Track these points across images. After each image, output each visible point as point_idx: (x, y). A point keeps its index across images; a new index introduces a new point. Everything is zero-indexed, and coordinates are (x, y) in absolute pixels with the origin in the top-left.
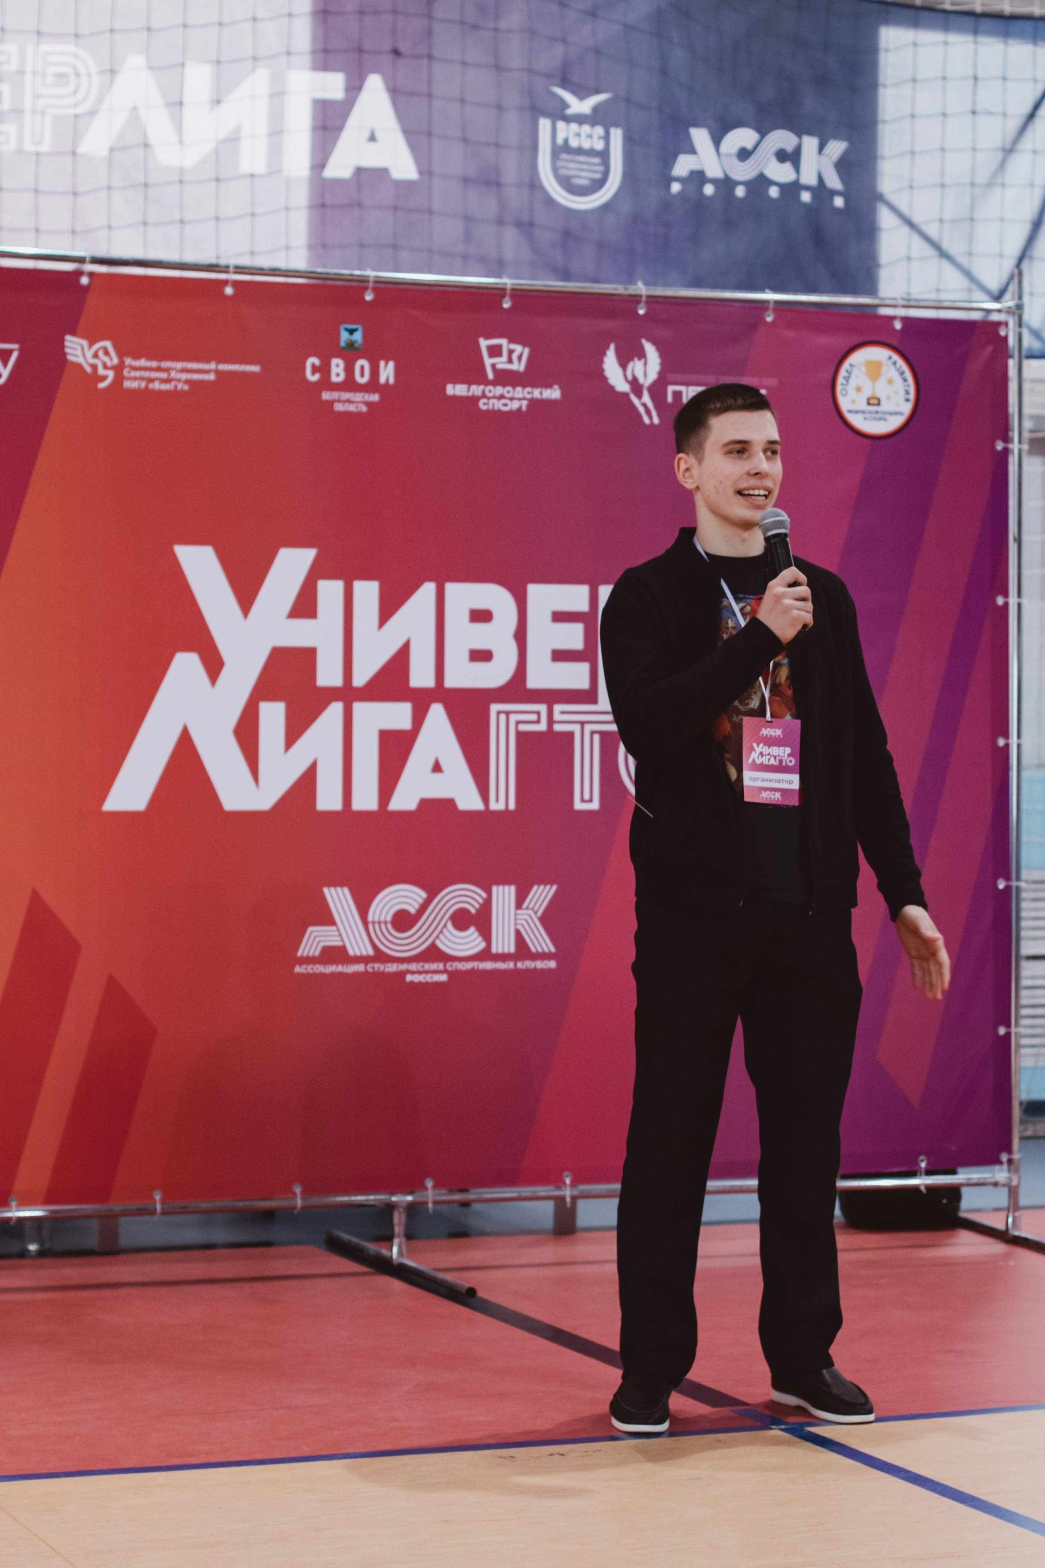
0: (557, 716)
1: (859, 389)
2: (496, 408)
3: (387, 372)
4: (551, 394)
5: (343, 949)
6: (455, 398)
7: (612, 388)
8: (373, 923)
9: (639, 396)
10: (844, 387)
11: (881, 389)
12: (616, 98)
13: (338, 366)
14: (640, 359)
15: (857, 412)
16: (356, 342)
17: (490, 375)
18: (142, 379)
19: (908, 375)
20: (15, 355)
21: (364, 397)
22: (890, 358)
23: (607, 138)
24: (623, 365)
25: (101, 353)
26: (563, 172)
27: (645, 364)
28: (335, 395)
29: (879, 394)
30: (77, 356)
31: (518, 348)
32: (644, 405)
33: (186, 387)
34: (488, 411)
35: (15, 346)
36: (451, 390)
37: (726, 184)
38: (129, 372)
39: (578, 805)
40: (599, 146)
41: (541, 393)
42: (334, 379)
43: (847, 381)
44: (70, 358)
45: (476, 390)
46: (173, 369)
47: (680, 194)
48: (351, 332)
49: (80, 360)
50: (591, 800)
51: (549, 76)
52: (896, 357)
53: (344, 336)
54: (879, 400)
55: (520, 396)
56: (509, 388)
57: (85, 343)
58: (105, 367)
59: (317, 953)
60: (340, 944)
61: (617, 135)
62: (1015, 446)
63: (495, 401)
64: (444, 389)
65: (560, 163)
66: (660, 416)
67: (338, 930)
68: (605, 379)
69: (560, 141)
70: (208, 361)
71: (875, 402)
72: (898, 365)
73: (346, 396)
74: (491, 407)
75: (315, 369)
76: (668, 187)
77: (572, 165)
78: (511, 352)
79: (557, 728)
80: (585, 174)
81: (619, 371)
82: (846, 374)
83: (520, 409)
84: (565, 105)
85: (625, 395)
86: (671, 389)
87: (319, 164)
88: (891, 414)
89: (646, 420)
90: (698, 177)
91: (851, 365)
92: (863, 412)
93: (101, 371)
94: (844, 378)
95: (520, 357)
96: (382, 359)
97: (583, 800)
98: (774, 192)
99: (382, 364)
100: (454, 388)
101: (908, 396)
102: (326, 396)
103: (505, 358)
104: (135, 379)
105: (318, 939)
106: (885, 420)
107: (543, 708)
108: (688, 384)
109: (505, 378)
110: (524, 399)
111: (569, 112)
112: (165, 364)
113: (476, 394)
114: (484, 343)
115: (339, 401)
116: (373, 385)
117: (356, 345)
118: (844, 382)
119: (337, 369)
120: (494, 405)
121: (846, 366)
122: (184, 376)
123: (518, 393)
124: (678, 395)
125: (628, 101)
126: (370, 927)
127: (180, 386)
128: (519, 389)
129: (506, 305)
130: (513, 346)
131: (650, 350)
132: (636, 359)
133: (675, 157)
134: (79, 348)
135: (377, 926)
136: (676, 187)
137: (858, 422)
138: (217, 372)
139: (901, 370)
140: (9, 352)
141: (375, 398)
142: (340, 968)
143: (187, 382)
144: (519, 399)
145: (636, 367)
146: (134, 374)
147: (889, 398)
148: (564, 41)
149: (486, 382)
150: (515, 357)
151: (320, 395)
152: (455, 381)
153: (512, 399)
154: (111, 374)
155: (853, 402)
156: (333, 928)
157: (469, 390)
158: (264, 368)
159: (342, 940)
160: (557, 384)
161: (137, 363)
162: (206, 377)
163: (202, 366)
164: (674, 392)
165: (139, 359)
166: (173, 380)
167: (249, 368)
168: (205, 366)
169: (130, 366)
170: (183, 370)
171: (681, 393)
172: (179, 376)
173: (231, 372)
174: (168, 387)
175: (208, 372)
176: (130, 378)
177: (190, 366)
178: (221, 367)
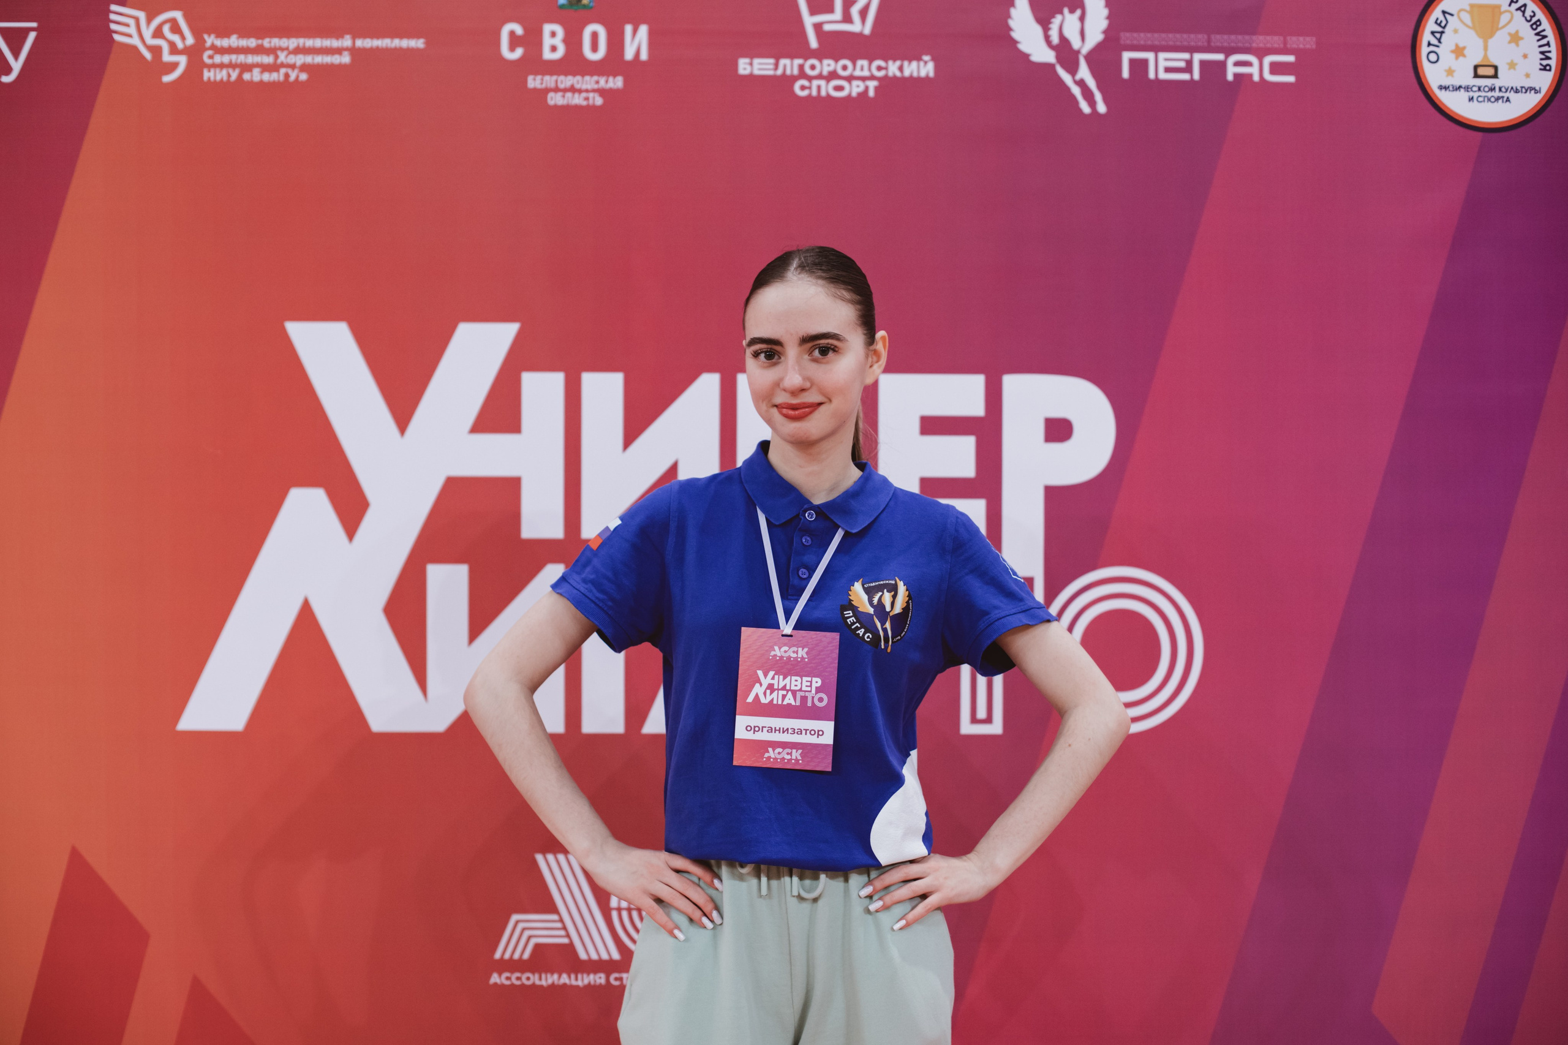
2: (823, 93)
5: (569, 949)
6: (751, 77)
7: (1026, 56)
8: (619, 910)
9: (1073, 70)
10: (1432, 48)
11: (1499, 51)
13: (553, 34)
14: (1072, 11)
17: (814, 43)
18: (231, 66)
19: (1546, 26)
21: (597, 82)
24: (1044, 22)
25: (166, 29)
27: (1082, 19)
28: (549, 81)
30: (130, 36)
32: (1081, 84)
33: (304, 77)
34: (810, 96)
35: (34, 25)
36: (744, 67)
38: (212, 57)
39: (967, 728)
41: (901, 69)
42: (547, 55)
43: (1439, 40)
45: (789, 66)
46: (282, 49)
49: (135, 41)
50: (989, 720)
54: (1496, 68)
55: (866, 73)
57: (142, 15)
58: (174, 50)
59: (526, 956)
60: (565, 941)
63: (822, 83)
64: (735, 66)
66: (1106, 100)
67: (561, 920)
68: (1015, 42)
70: (339, 36)
72: (1528, 13)
73: (567, 81)
74: (814, 93)
81: (1038, 30)
82: (1440, 29)
86: (1127, 56)
88: (1517, 91)
89: (1085, 108)
91: (1444, 12)
92: (1467, 88)
93: (167, 57)
94: (1433, 33)
95: (864, 13)
96: (628, 22)
97: (974, 720)
99: (628, 29)
100: (751, 64)
101: (1545, 62)
102: (534, 82)
103: (838, 14)
104: (222, 66)
105: (527, 933)
106: (1508, 100)
108: (1156, 49)
110: (872, 78)
112: (266, 43)
113: (788, 72)
115: (556, 90)
116: (613, 63)
118: (1434, 41)
120: (819, 87)
122: (300, 60)
123: (862, 69)
124: (1139, 66)
126: (614, 914)
127: (293, 77)
132: (1066, 11)
134: (132, 22)
135: (625, 914)
137: (1457, 104)
138: (353, 51)
139: (1534, 20)
141: (617, 83)
142: (565, 979)
143: (304, 68)
144: (863, 79)
145: (1068, 23)
146: (218, 59)
147: (1512, 65)
149: (808, 54)
152: (752, 57)
153: (850, 79)
154: (183, 60)
156: (555, 917)
158: (429, 43)
159: (568, 936)
160: (927, 54)
161: (224, 43)
162: (336, 59)
163: (327, 43)
164: (1132, 62)
165: (228, 36)
166: (283, 65)
167: (405, 43)
168: (335, 43)
169: (213, 47)
170: (298, 51)
171: (1144, 63)
172: (292, 59)
173: (377, 49)
174: (274, 77)
175: (339, 51)
176: (214, 66)
177: (309, 43)
178: (359, 43)
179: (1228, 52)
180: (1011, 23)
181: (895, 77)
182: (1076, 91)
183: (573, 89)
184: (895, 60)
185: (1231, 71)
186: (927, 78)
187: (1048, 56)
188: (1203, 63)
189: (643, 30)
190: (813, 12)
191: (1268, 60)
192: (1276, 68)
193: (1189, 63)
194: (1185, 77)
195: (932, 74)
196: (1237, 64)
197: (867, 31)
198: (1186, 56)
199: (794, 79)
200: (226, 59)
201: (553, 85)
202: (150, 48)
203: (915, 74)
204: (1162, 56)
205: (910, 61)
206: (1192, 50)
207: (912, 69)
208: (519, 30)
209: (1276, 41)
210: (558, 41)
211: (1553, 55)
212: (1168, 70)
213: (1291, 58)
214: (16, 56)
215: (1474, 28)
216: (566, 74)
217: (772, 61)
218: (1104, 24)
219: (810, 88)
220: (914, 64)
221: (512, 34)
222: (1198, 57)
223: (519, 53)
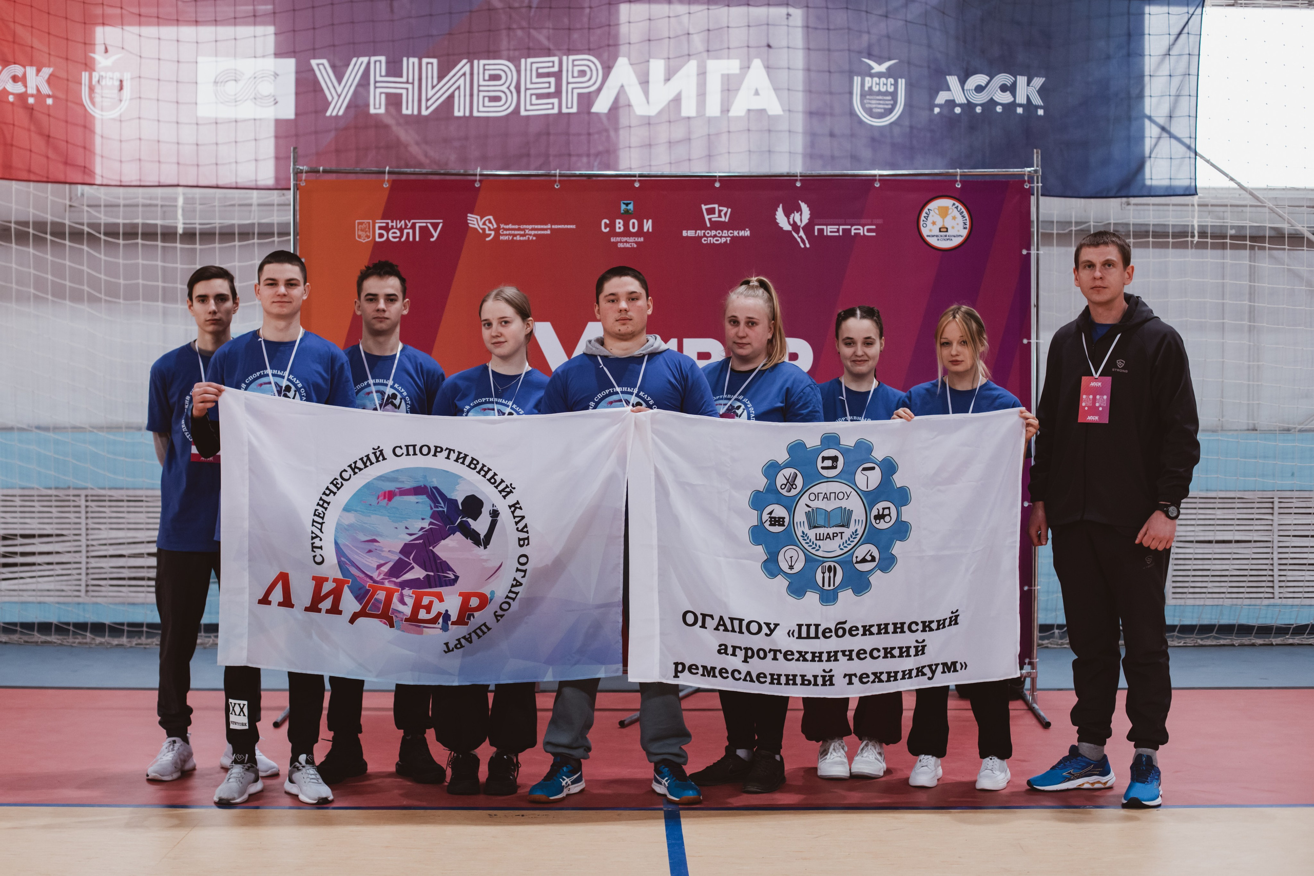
1: (934, 223)
3: (648, 225)
6: (687, 237)
7: (781, 228)
9: (798, 233)
11: (948, 222)
12: (901, 61)
13: (619, 223)
14: (797, 212)
15: (933, 236)
17: (708, 225)
18: (510, 235)
19: (965, 213)
20: (441, 225)
22: (954, 204)
23: (896, 85)
24: (788, 217)
25: (487, 222)
26: (867, 106)
27: (801, 215)
28: (618, 239)
29: (946, 226)
31: (725, 209)
32: (801, 237)
33: (534, 238)
36: (685, 233)
37: (969, 106)
38: (502, 232)
40: (891, 89)
42: (618, 230)
44: (470, 225)
45: (700, 233)
46: (527, 229)
47: (938, 113)
48: (627, 205)
49: (476, 226)
51: (860, 52)
52: (957, 204)
53: (623, 207)
57: (478, 218)
58: (490, 229)
61: (902, 83)
62: (1033, 252)
65: (865, 101)
66: (809, 243)
68: (778, 223)
69: (866, 89)
70: (546, 224)
71: (945, 230)
73: (624, 239)
75: (606, 226)
76: (933, 110)
77: (873, 102)
78: (720, 211)
80: (882, 106)
81: (786, 219)
84: (871, 68)
85: (790, 232)
86: (816, 227)
87: (725, 110)
90: (951, 103)
92: (937, 236)
93: (487, 232)
98: (999, 109)
99: (645, 221)
102: (613, 240)
103: (717, 215)
104: (506, 235)
108: (827, 225)
109: (716, 226)
110: (729, 236)
111: (873, 71)
112: (522, 227)
114: (704, 207)
115: (621, 242)
116: (640, 233)
119: (619, 225)
121: (926, 210)
122: (533, 232)
124: (820, 231)
125: (909, 63)
127: (531, 238)
129: (717, 185)
130: (721, 208)
131: (804, 207)
133: (937, 93)
136: (937, 110)
137: (933, 241)
138: (551, 229)
140: (438, 224)
141: (642, 239)
143: (535, 235)
144: (725, 237)
145: (796, 217)
146: (505, 232)
147: (953, 228)
148: (869, 33)
149: (706, 228)
150: (722, 214)
152: (687, 230)
153: (721, 237)
154: (493, 233)
155: (931, 230)
158: (577, 227)
160: (747, 228)
161: (507, 227)
162: (545, 232)
163: (542, 227)
164: (818, 229)
165: (508, 224)
166: (527, 234)
167: (569, 227)
168: (545, 227)
169: (503, 228)
170: (532, 229)
171: (823, 229)
172: (530, 232)
173: (559, 229)
174: (524, 238)
175: (546, 229)
176: (504, 235)
177: (536, 227)
178: (553, 227)
179: (852, 225)
180: (777, 217)
182: (799, 240)
183: (626, 242)
185: (853, 232)
187: (789, 228)
188: (843, 229)
189: (650, 221)
190: (708, 214)
191: (866, 228)
192: (869, 230)
193: (838, 229)
194: (837, 234)
196: (855, 229)
197: (727, 220)
198: (837, 227)
199: (701, 237)
200: (508, 232)
202: (482, 229)
204: (829, 227)
206: (839, 225)
207: (742, 233)
208: (608, 222)
209: (869, 221)
210: (621, 225)
211: (968, 223)
212: (831, 232)
213: (874, 227)
214: (436, 231)
215: (939, 215)
216: (624, 236)
218: (808, 216)
221: (605, 223)
222: (841, 227)
223: (608, 229)
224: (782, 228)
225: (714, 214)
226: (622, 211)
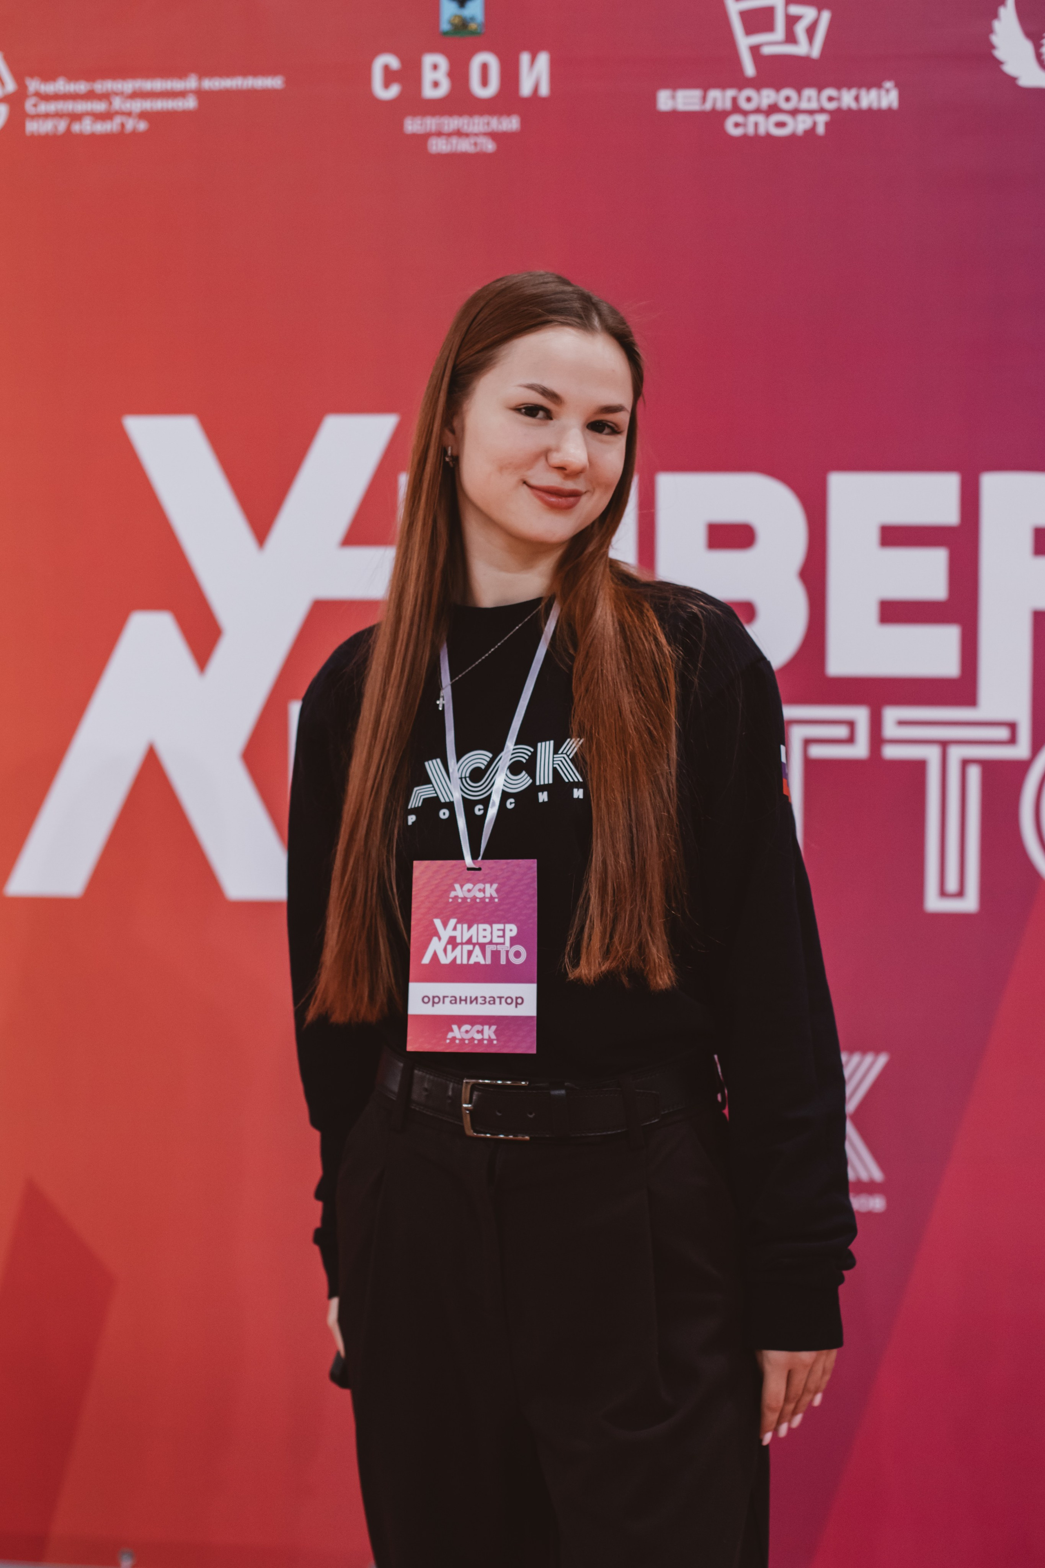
0: (890, 730)
2: (762, 131)
4: (879, 99)
6: (674, 114)
13: (435, 67)
16: (473, 19)
17: (749, 69)
18: (58, 115)
21: (488, 124)
28: (431, 123)
31: (808, 13)
33: (142, 126)
34: (745, 137)
36: (665, 101)
38: (35, 105)
39: (933, 903)
41: (857, 99)
42: (429, 92)
45: (719, 98)
46: (116, 94)
50: (960, 894)
55: (814, 105)
56: (788, 92)
63: (760, 118)
64: (653, 100)
68: (998, 63)
70: (182, 74)
73: (452, 123)
74: (751, 131)
75: (390, 77)
78: (792, 21)
79: (890, 752)
83: (811, 132)
95: (811, 31)
97: (942, 894)
99: (525, 58)
100: (673, 97)
102: (413, 125)
104: (47, 116)
107: (860, 715)
110: (822, 110)
112: (99, 87)
113: (719, 106)
115: (439, 134)
117: (473, 26)
120: (756, 125)
122: (138, 106)
123: (809, 99)
127: (130, 124)
128: (810, 93)
130: (794, 10)
138: (200, 94)
141: (511, 124)
143: (143, 115)
144: (811, 112)
146: (44, 107)
149: (742, 82)
150: (800, 29)
151: (401, 125)
152: (675, 85)
153: (794, 113)
157: (704, 99)
158: (287, 82)
160: (889, 79)
161: (49, 88)
162: (180, 104)
163: (169, 84)
165: (53, 78)
166: (117, 113)
167: (261, 82)
168: (178, 85)
169: (38, 94)
170: (136, 95)
172: (128, 106)
173: (227, 92)
174: (108, 127)
175: (182, 94)
176: (39, 116)
177: (148, 85)
178: (209, 84)
180: (995, 39)
181: (850, 111)
183: (459, 133)
184: (850, 87)
186: (890, 110)
189: (543, 59)
195: (895, 104)
199: (725, 114)
200: (52, 107)
201: (434, 129)
203: (875, 106)
205: (869, 87)
208: (394, 62)
210: (442, 75)
217: (696, 93)
219: (744, 125)
220: (874, 93)
221: (386, 68)
223: (394, 91)
224: (1012, 80)
225: (770, 27)
226: (445, 26)
